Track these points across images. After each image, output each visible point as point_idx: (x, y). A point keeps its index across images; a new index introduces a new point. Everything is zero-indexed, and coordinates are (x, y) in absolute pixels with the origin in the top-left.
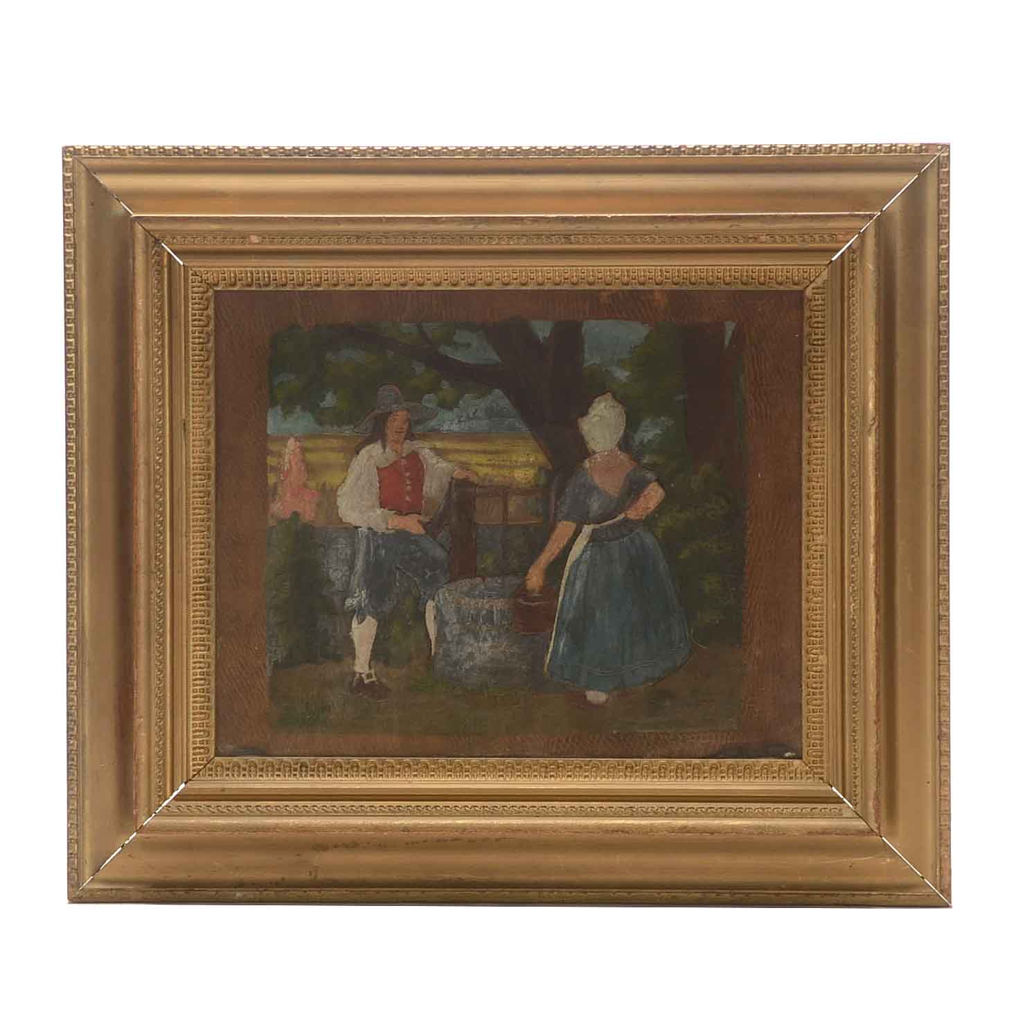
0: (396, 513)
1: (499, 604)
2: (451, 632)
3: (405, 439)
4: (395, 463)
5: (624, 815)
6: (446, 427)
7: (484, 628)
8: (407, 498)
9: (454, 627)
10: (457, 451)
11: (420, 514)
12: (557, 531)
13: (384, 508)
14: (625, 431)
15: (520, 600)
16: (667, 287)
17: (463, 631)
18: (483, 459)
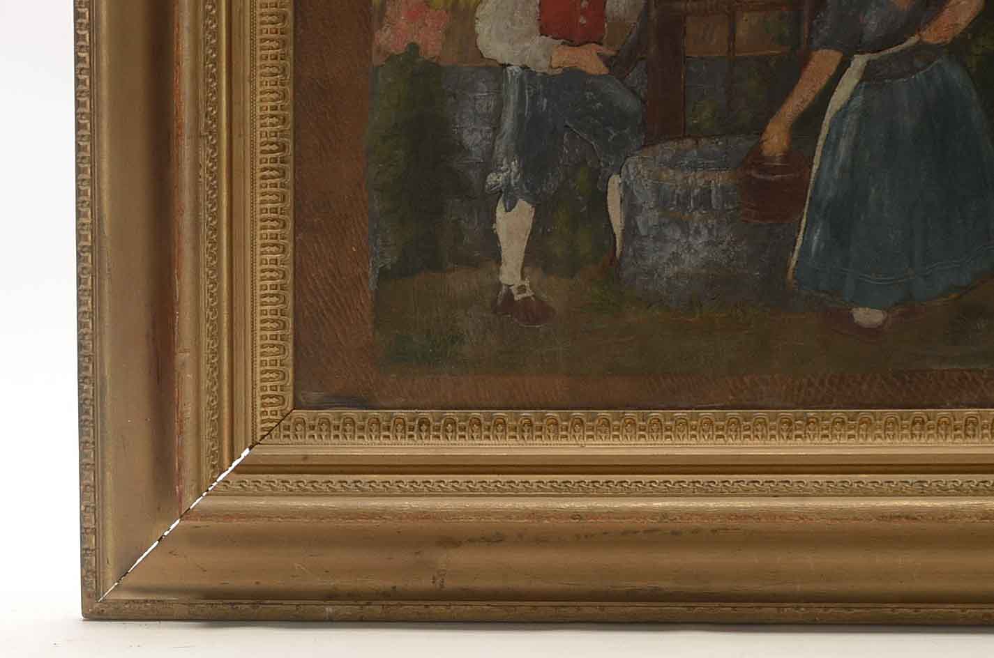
0: (563, 43)
1: (720, 179)
2: (645, 223)
5: (910, 493)
7: (697, 215)
8: (582, 20)
9: (650, 214)
11: (601, 44)
12: (812, 65)
13: (546, 35)
15: (753, 173)
17: (663, 220)
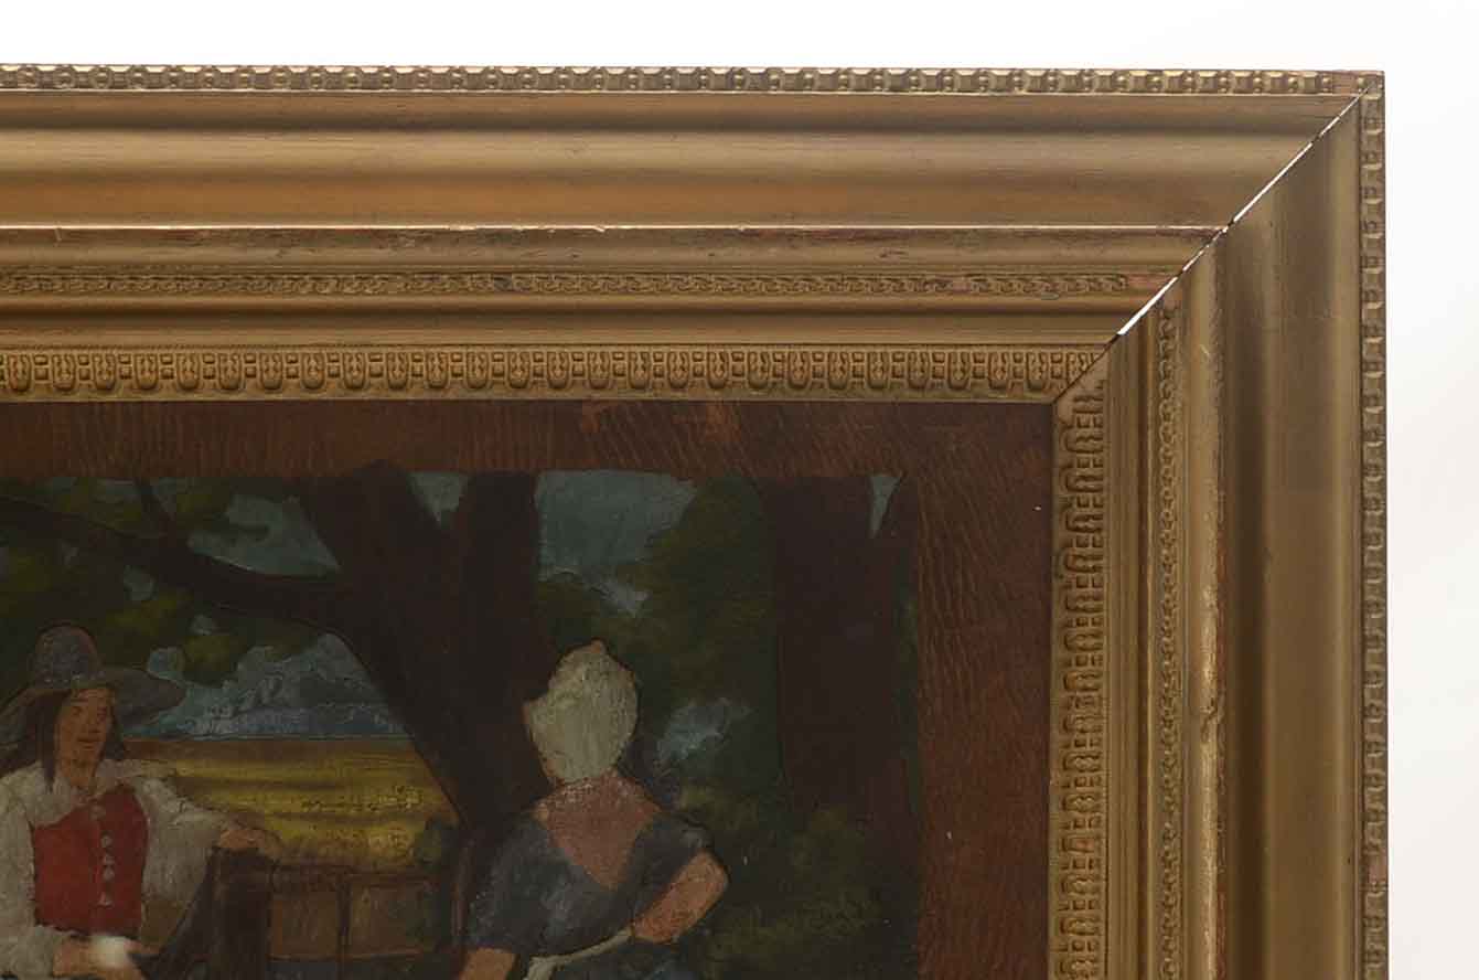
3: (102, 756)
4: (77, 813)
6: (203, 726)
8: (104, 900)
10: (229, 784)
11: (133, 936)
12: (469, 973)
13: (45, 924)
14: (635, 732)
16: (736, 395)
18: (293, 802)
